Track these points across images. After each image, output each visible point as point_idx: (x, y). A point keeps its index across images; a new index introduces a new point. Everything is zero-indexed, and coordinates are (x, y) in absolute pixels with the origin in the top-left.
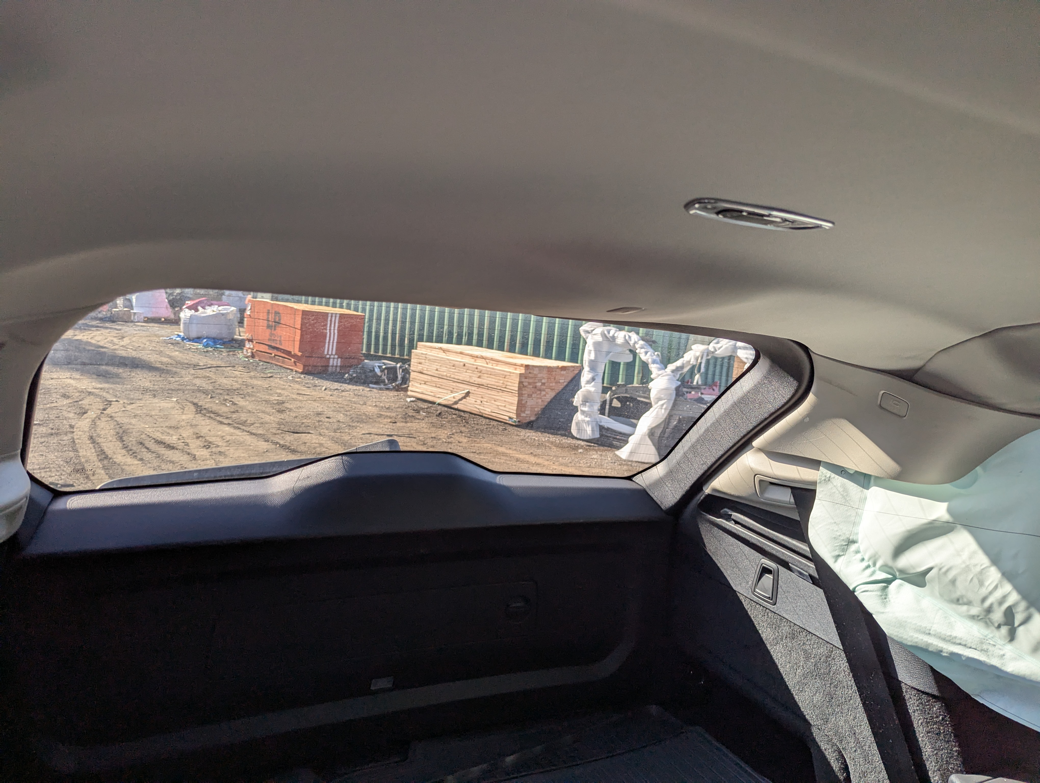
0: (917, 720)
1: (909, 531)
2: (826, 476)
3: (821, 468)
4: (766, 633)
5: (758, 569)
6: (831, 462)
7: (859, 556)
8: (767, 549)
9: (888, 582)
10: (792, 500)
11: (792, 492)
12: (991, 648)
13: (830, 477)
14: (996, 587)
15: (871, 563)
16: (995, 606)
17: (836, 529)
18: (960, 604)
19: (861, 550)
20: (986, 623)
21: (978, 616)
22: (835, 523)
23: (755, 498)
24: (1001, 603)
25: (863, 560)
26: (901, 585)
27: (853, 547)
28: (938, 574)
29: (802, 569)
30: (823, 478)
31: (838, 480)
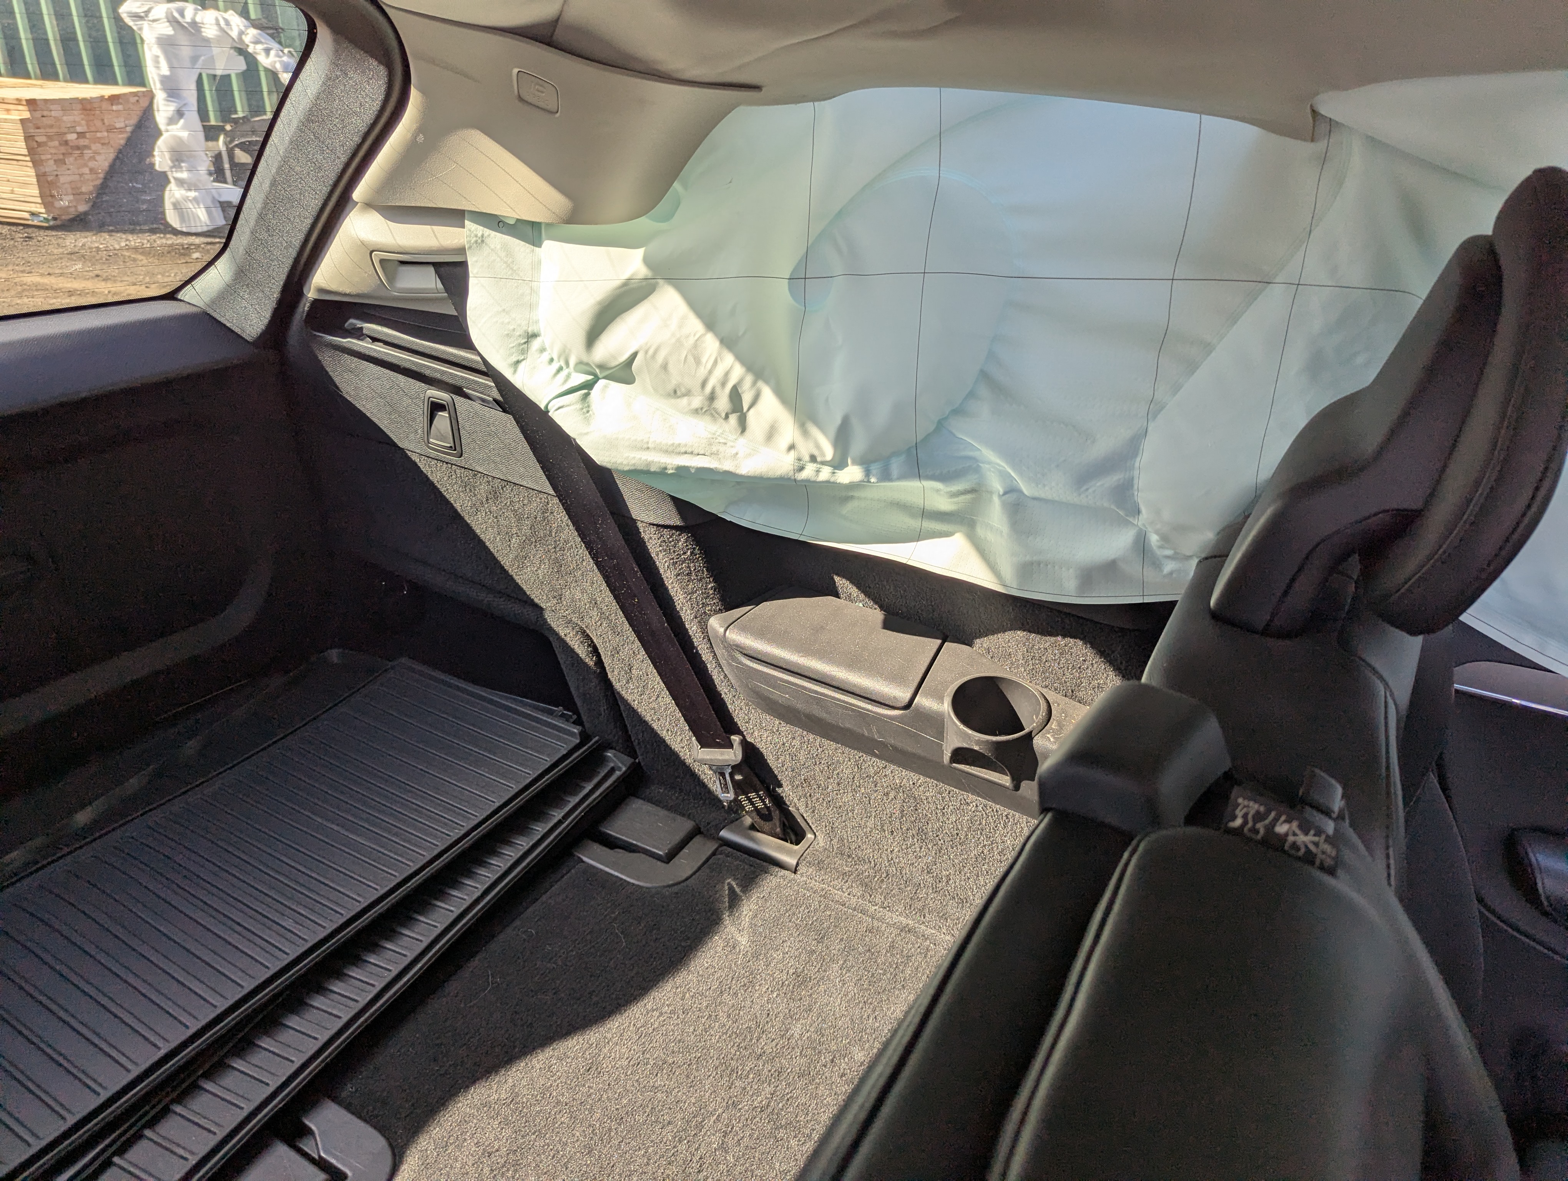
0: (662, 562)
1: (600, 303)
2: (476, 236)
3: (467, 222)
4: (461, 502)
5: (426, 408)
6: (477, 210)
7: (546, 356)
8: (427, 373)
9: (588, 386)
10: (440, 286)
11: (436, 272)
12: (722, 448)
13: (482, 236)
14: (716, 362)
15: (562, 363)
16: (718, 390)
17: (507, 321)
18: (679, 397)
19: (547, 347)
20: (712, 415)
21: (702, 409)
22: (504, 310)
23: (383, 293)
24: (723, 384)
25: (552, 360)
26: (606, 387)
27: (536, 344)
28: (646, 359)
29: (481, 393)
30: (473, 240)
31: (496, 239)
